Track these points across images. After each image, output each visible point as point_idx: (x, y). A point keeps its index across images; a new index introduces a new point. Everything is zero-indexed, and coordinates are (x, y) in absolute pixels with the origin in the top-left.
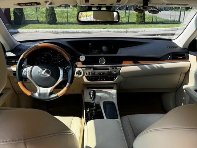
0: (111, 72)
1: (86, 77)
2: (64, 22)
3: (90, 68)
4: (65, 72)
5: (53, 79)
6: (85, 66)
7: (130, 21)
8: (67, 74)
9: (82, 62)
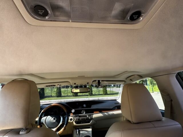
0: (88, 118)
1: (75, 122)
2: (65, 95)
3: (77, 116)
4: (64, 119)
5: (57, 123)
6: (74, 115)
7: (100, 93)
8: (65, 120)
9: (73, 113)
